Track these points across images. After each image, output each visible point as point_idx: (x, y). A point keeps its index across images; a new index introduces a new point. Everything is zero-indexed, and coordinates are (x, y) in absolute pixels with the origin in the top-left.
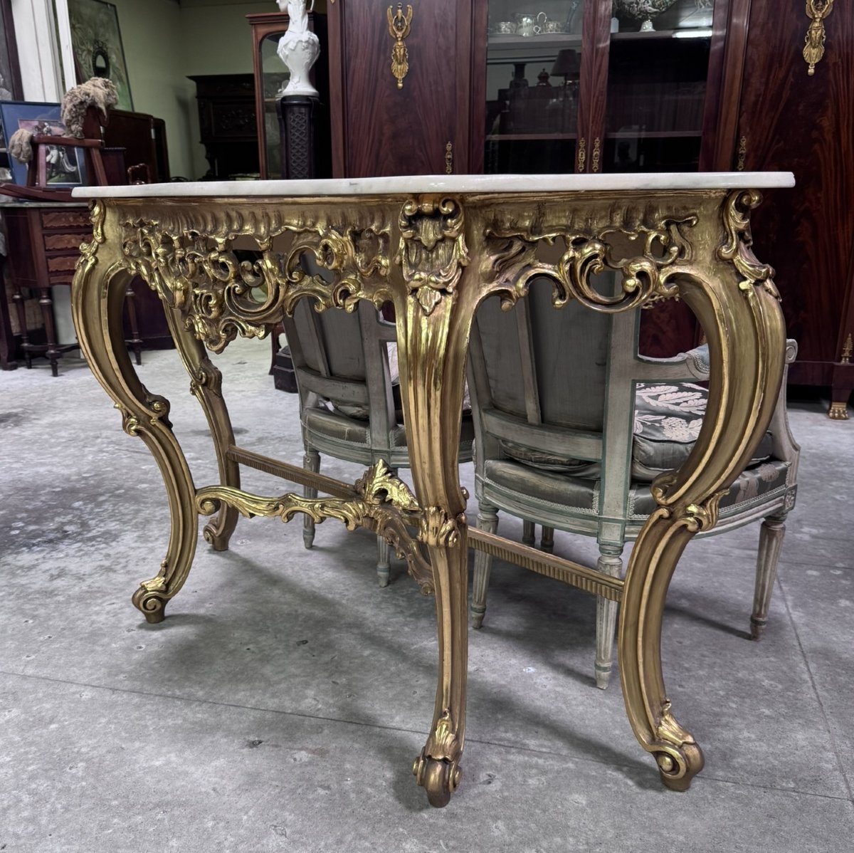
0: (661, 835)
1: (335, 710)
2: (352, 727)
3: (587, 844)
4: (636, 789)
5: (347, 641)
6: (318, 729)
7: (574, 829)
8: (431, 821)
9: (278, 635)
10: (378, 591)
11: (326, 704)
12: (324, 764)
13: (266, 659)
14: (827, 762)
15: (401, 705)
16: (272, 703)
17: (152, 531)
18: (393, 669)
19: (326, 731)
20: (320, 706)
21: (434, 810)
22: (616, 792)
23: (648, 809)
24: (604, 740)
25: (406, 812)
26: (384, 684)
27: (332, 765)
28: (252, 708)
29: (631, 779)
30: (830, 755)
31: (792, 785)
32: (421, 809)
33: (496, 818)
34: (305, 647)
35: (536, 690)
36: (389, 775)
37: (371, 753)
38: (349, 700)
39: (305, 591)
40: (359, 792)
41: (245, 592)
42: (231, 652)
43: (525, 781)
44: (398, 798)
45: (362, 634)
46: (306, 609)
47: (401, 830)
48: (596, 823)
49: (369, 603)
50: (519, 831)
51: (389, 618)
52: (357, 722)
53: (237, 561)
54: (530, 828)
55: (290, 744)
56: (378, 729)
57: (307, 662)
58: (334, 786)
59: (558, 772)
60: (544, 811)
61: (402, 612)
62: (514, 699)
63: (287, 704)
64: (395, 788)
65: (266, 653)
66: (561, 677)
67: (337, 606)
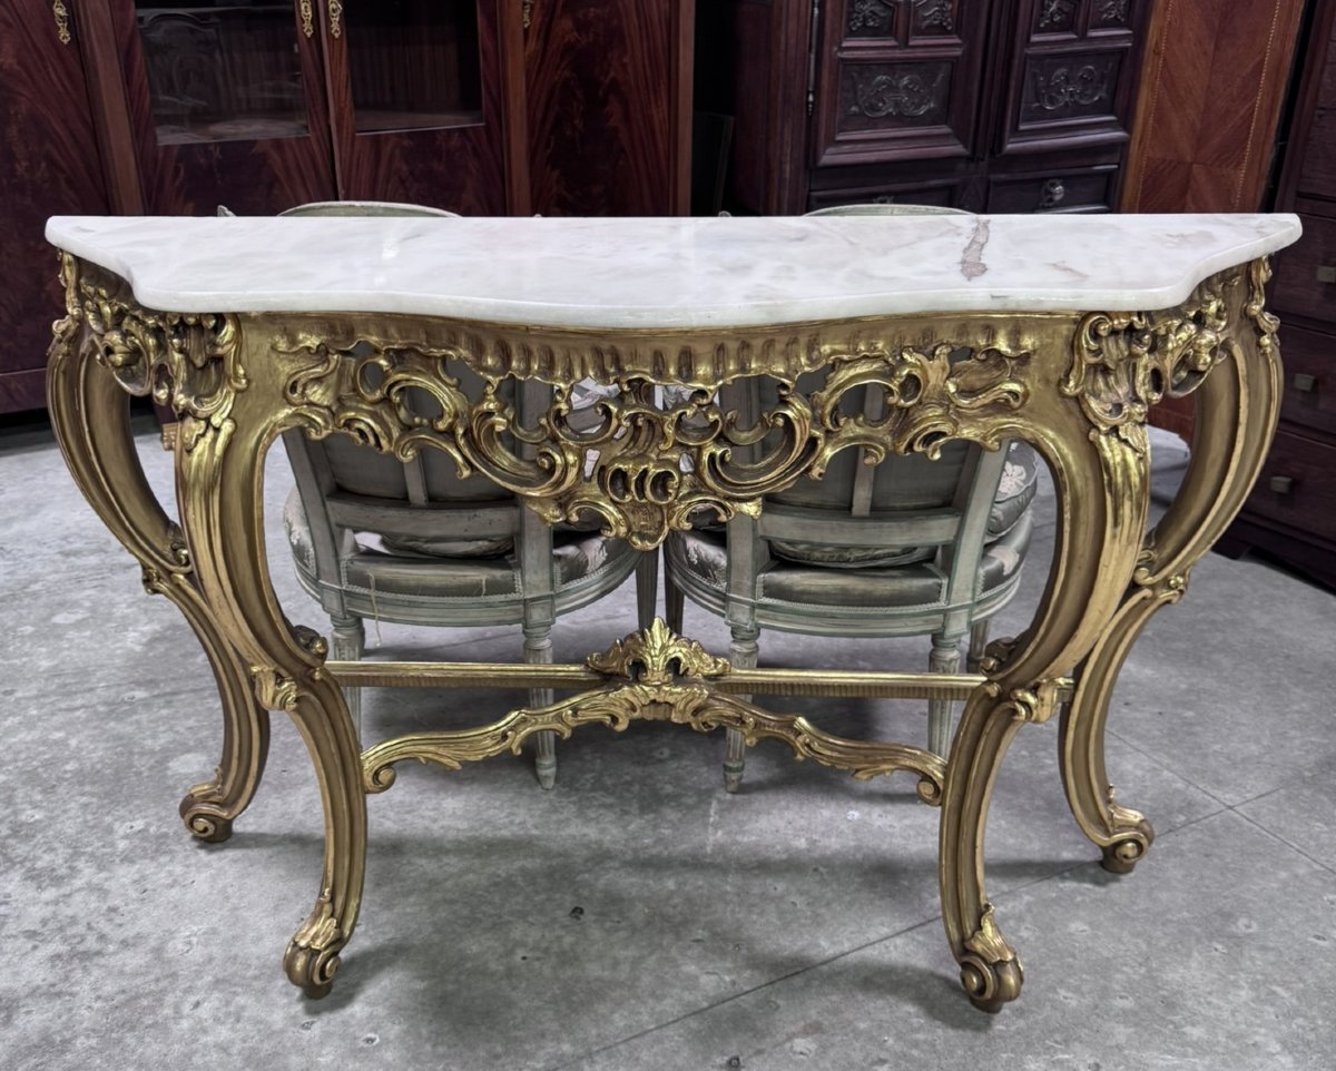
0: (1171, 921)
1: (749, 972)
2: (798, 981)
3: (1141, 965)
4: (1102, 890)
5: (628, 883)
6: (768, 1006)
7: (1115, 958)
8: (1013, 1028)
9: (530, 919)
10: (552, 795)
11: (729, 971)
12: (839, 1038)
13: (567, 958)
14: (1174, 781)
15: (804, 926)
16: (669, 1006)
17: (40, 858)
18: (728, 888)
19: (781, 1002)
20: (727, 978)
21: (997, 1017)
22: (1092, 902)
23: (1134, 903)
24: (1013, 855)
25: (983, 1036)
26: (750, 912)
27: (846, 1035)
28: (657, 1028)
29: (1084, 881)
30: (1166, 774)
31: (1182, 818)
32: (988, 1024)
33: (1053, 989)
34: (588, 917)
35: (892, 835)
36: (910, 1008)
37: (860, 997)
38: (744, 952)
39: (460, 842)
40: (916, 1044)
41: (378, 885)
42: (510, 973)
43: (1021, 937)
44: (955, 1026)
45: (626, 864)
46: (504, 868)
47: (1004, 1056)
48: (1120, 940)
49: (568, 819)
50: (1085, 988)
51: (624, 828)
52: (793, 971)
53: (276, 844)
54: (1086, 981)
55: (768, 1040)
56: (825, 968)
57: (622, 934)
58: (883, 1055)
59: (1029, 911)
60: (1074, 956)
61: (626, 813)
62: (888, 855)
63: (687, 997)
64: (936, 1018)
65: (555, 948)
66: (889, 807)
67: (535, 842)
